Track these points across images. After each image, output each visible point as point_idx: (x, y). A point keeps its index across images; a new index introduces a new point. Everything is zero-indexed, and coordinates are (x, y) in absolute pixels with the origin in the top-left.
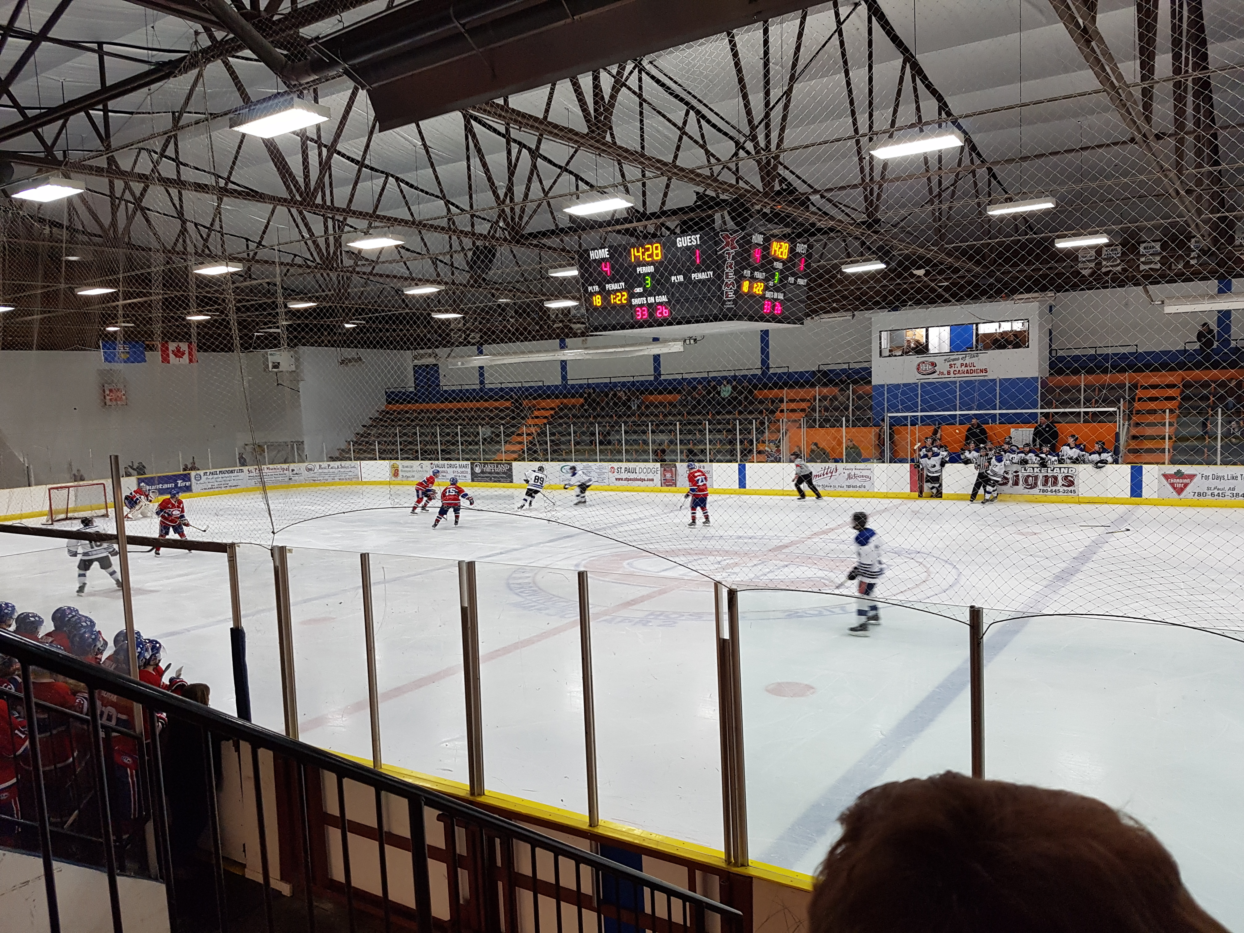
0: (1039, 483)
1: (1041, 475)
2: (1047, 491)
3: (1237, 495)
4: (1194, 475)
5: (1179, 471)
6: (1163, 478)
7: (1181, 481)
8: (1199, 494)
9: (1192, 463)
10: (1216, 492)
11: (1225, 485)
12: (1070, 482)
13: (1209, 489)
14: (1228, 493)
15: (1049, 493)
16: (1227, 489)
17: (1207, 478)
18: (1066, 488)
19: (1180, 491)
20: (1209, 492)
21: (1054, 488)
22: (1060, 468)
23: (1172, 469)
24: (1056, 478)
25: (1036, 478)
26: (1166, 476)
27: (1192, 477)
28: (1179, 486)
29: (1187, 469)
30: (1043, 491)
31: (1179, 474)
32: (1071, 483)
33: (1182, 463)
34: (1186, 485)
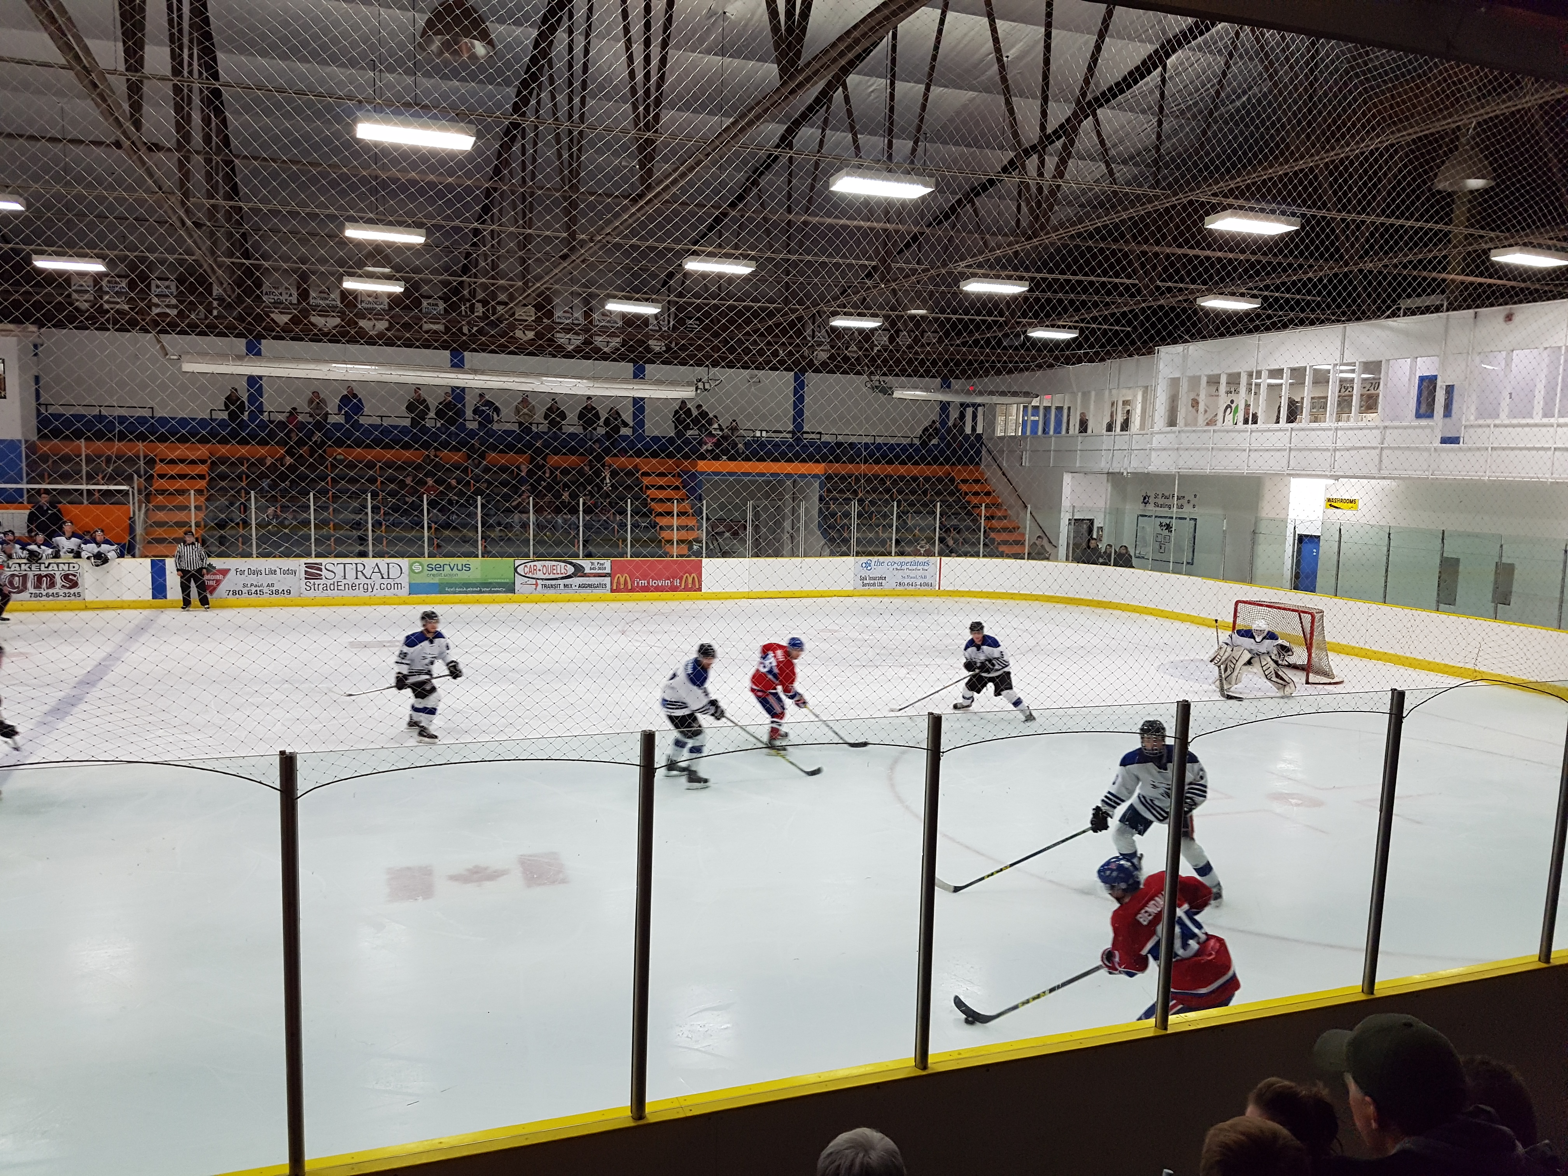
0: (29, 585)
1: (31, 574)
2: (40, 595)
3: (277, 592)
4: (228, 570)
5: (209, 565)
7: (211, 577)
8: (234, 593)
9: (225, 555)
10: (253, 589)
11: (264, 580)
12: (71, 582)
13: (245, 586)
14: (265, 590)
15: (44, 598)
16: (265, 585)
17: (242, 572)
18: (67, 591)
20: (245, 590)
21: (51, 591)
22: (58, 564)
24: (52, 577)
25: (25, 577)
27: (225, 572)
28: (211, 583)
29: (218, 563)
30: (36, 595)
31: (209, 569)
32: (75, 584)
34: (218, 582)
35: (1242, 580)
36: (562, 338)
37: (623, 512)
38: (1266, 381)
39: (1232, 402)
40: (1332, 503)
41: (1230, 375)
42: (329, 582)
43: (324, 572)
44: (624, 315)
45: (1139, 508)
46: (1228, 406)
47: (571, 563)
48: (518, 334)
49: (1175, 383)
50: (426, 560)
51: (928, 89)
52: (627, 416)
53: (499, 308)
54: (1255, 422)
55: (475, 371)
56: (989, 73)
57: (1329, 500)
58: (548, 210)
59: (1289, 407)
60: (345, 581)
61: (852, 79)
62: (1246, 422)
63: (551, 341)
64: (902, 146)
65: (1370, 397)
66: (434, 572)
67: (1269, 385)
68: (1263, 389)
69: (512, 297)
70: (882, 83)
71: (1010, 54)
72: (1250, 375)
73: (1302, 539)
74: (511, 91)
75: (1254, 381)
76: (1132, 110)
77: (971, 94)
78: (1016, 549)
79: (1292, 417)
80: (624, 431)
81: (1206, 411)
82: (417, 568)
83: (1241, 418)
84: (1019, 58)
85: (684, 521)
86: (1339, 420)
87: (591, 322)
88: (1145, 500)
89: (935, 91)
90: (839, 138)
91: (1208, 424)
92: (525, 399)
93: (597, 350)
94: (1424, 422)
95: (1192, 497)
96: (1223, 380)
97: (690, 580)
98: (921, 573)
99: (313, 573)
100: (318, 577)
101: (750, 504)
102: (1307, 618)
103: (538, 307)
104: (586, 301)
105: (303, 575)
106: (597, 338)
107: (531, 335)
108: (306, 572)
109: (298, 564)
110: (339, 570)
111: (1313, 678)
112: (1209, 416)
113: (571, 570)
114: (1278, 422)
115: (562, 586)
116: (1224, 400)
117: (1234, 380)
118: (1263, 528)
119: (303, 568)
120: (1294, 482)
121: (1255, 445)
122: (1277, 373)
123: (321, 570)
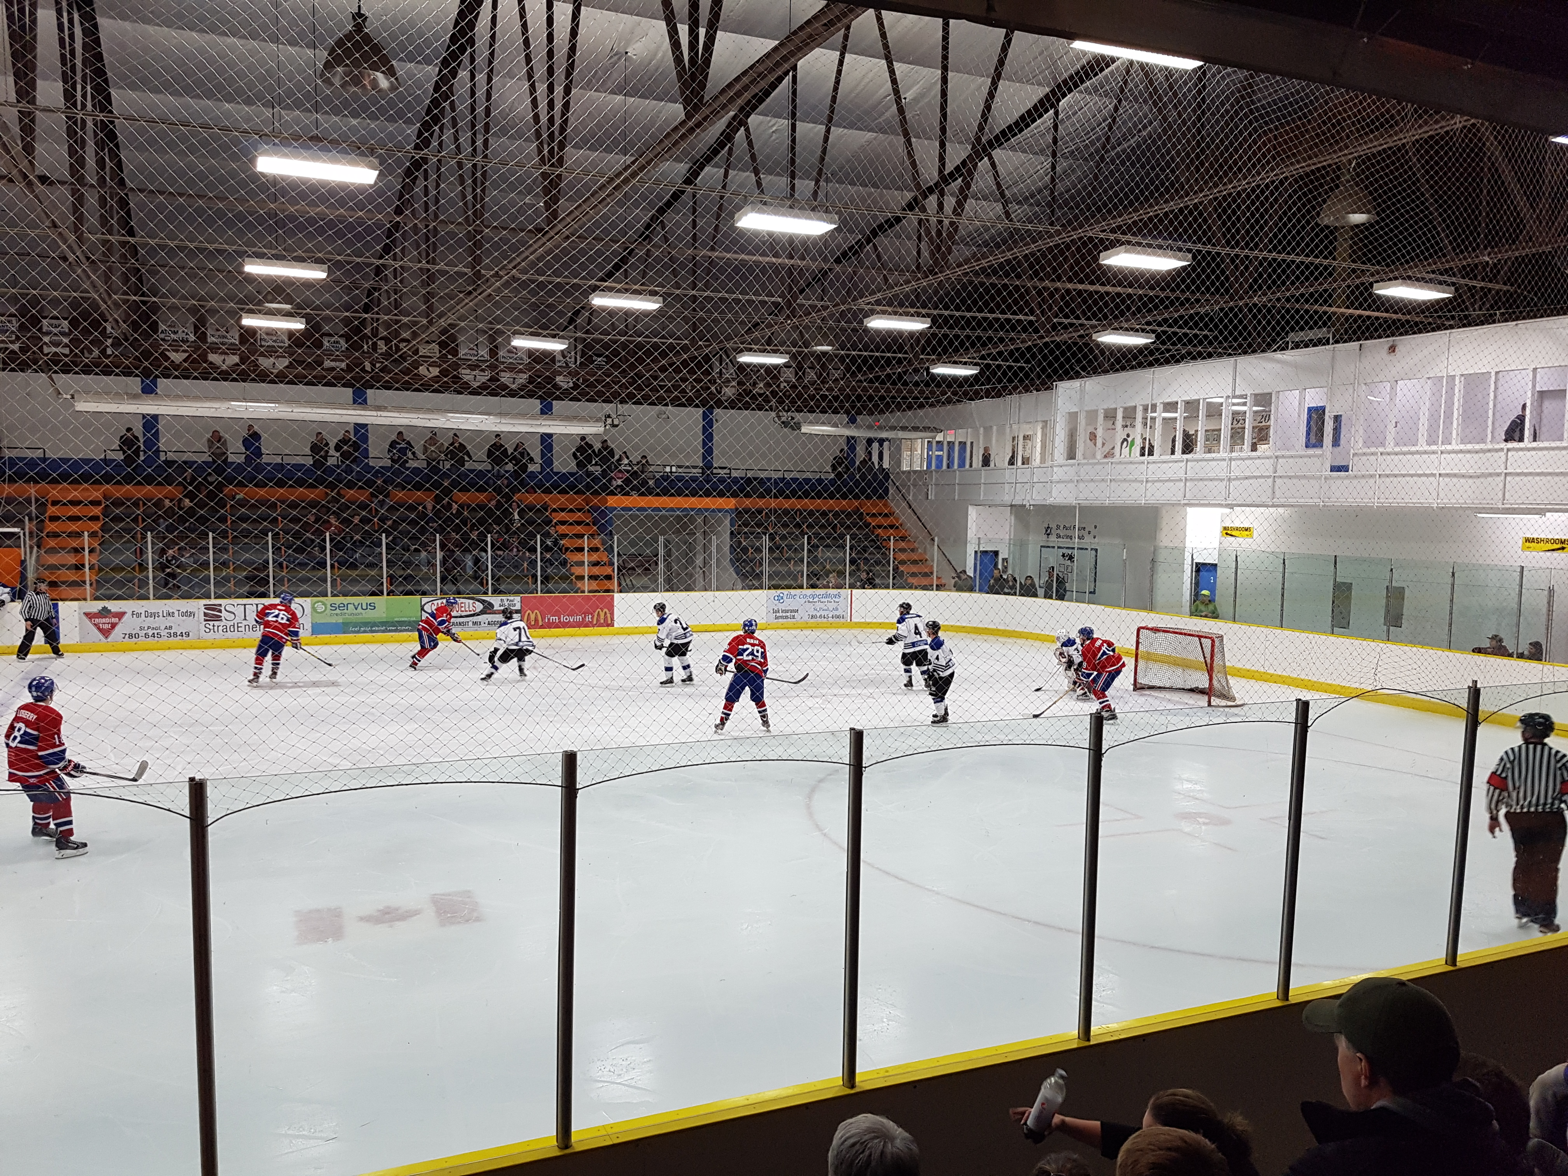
3: (175, 634)
4: (124, 613)
5: (105, 609)
6: (84, 618)
7: (107, 620)
8: (131, 636)
9: (119, 598)
10: (150, 632)
11: (161, 622)
13: (141, 629)
14: (164, 633)
16: (163, 628)
17: (139, 615)
19: (106, 633)
20: (142, 633)
23: (96, 606)
26: (89, 616)
27: (120, 615)
28: (106, 626)
29: (114, 606)
31: (105, 612)
33: (109, 598)
34: (114, 626)
35: (1144, 608)
36: (467, 375)
37: (533, 550)
38: (1161, 415)
39: (1128, 436)
40: (1227, 532)
41: (1125, 409)
42: (229, 624)
43: (224, 614)
44: (530, 353)
45: (1042, 539)
46: (1125, 440)
47: (478, 601)
48: (422, 370)
49: (1073, 417)
50: (330, 600)
51: (828, 131)
52: (536, 453)
53: (402, 345)
54: (1151, 453)
55: (379, 408)
56: (888, 114)
57: (1225, 528)
58: (451, 249)
59: (1184, 441)
60: (245, 623)
61: (753, 120)
62: (1143, 454)
63: (457, 378)
64: (805, 186)
65: (1261, 429)
66: (338, 611)
67: (1164, 419)
68: (1158, 423)
69: (415, 335)
70: (784, 123)
71: (908, 95)
72: (1146, 409)
73: (1200, 568)
74: (412, 131)
75: (1150, 415)
76: (1024, 151)
77: (870, 135)
78: (925, 582)
79: (1188, 448)
80: (531, 468)
81: (1103, 444)
82: (320, 607)
83: (1137, 450)
84: (916, 100)
85: (595, 557)
86: (1232, 451)
87: (497, 360)
88: (1048, 532)
89: (835, 131)
90: (742, 177)
91: (1105, 457)
92: (434, 435)
93: (504, 387)
94: (1311, 451)
95: (1092, 529)
96: (1120, 415)
97: (602, 615)
98: (831, 606)
99: (212, 615)
100: (218, 618)
101: (661, 539)
102: (1207, 643)
103: (442, 345)
104: (492, 339)
105: (202, 617)
106: (503, 374)
107: (435, 371)
108: (205, 614)
109: (198, 606)
110: (239, 611)
111: (1215, 701)
112: (1107, 449)
113: (479, 607)
114: (1173, 453)
115: (470, 624)
116: (1120, 434)
117: (1130, 414)
118: (1162, 556)
119: (203, 609)
120: (1189, 510)
121: (1151, 477)
122: (1171, 406)
123: (220, 611)
